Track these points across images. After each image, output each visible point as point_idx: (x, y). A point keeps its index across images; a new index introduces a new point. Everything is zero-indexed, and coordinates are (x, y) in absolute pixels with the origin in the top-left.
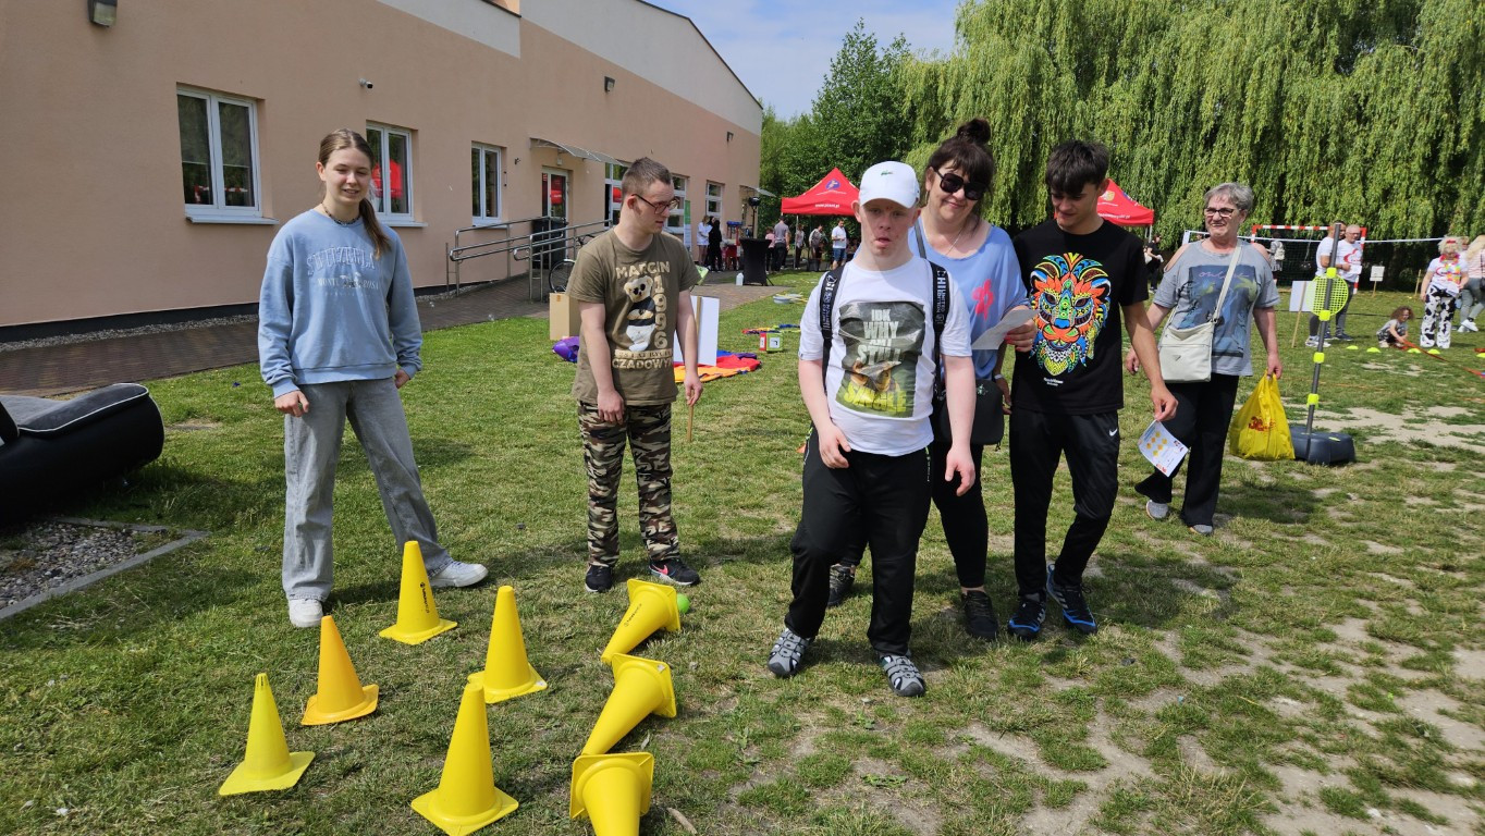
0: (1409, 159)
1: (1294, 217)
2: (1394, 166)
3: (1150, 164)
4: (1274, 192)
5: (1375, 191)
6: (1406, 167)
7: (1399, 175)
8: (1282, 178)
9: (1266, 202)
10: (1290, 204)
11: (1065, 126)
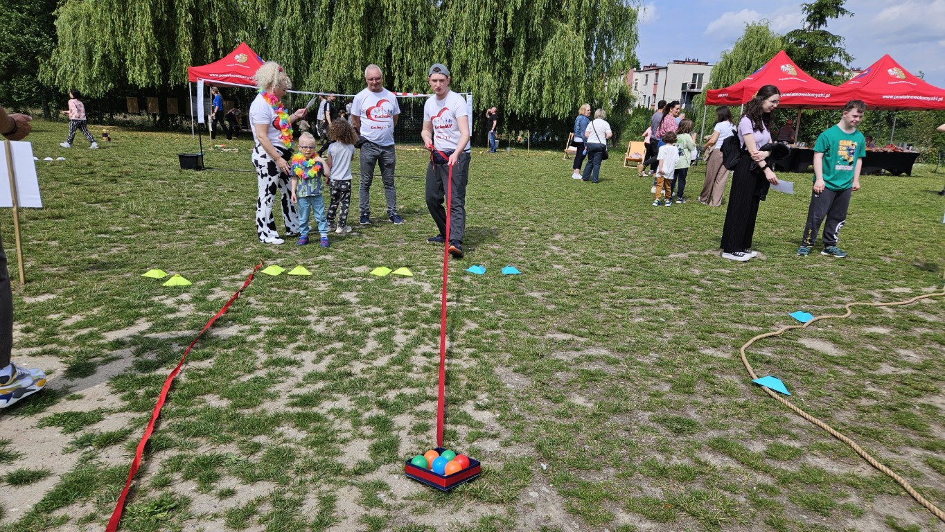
0: (476, 40)
1: (401, 85)
6: (475, 47)
7: (470, 53)
10: (396, 74)
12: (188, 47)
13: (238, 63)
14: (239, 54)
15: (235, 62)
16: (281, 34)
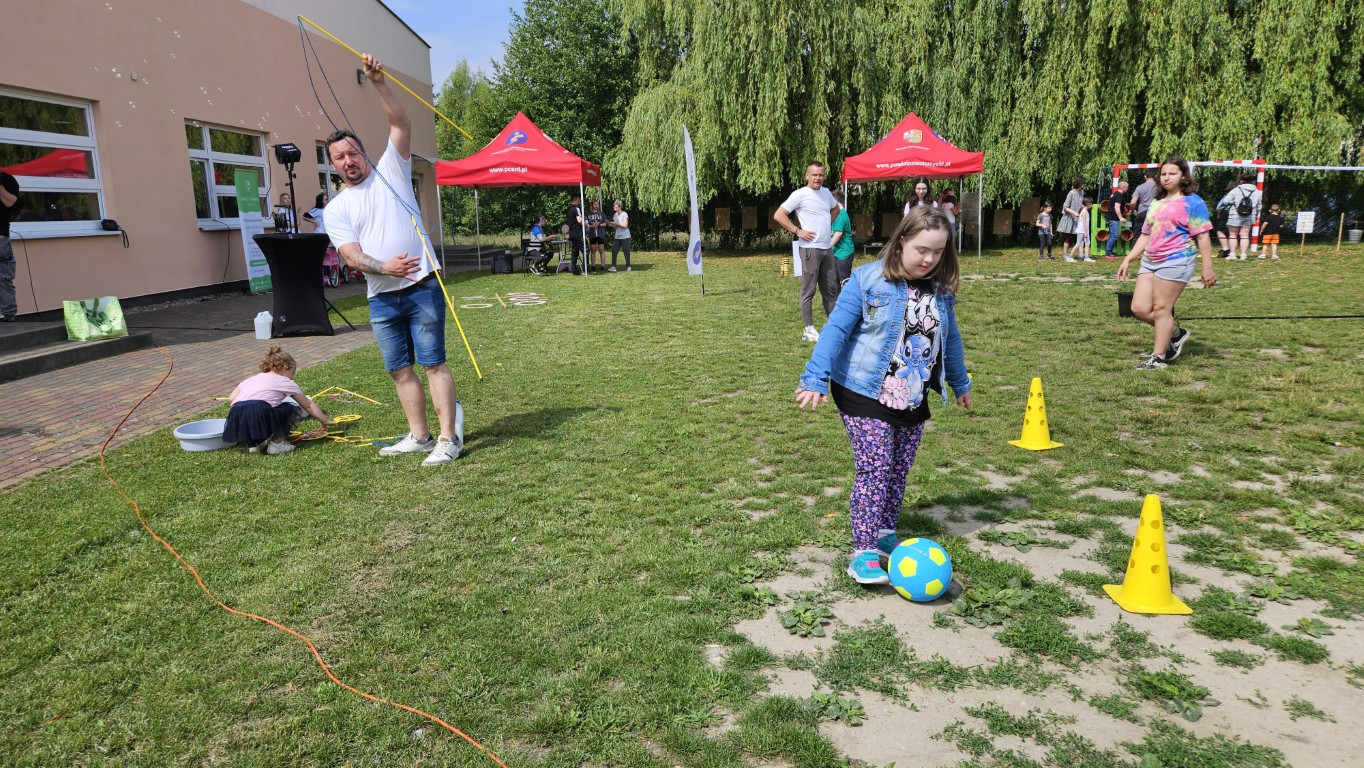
2: (1291, 71)
3: (957, 91)
4: (1132, 118)
5: (1267, 107)
6: (1307, 72)
8: (1141, 97)
9: (1121, 132)
11: (843, 42)
12: (824, 130)
13: (911, 144)
14: (908, 130)
15: (907, 143)
16: (949, 91)
